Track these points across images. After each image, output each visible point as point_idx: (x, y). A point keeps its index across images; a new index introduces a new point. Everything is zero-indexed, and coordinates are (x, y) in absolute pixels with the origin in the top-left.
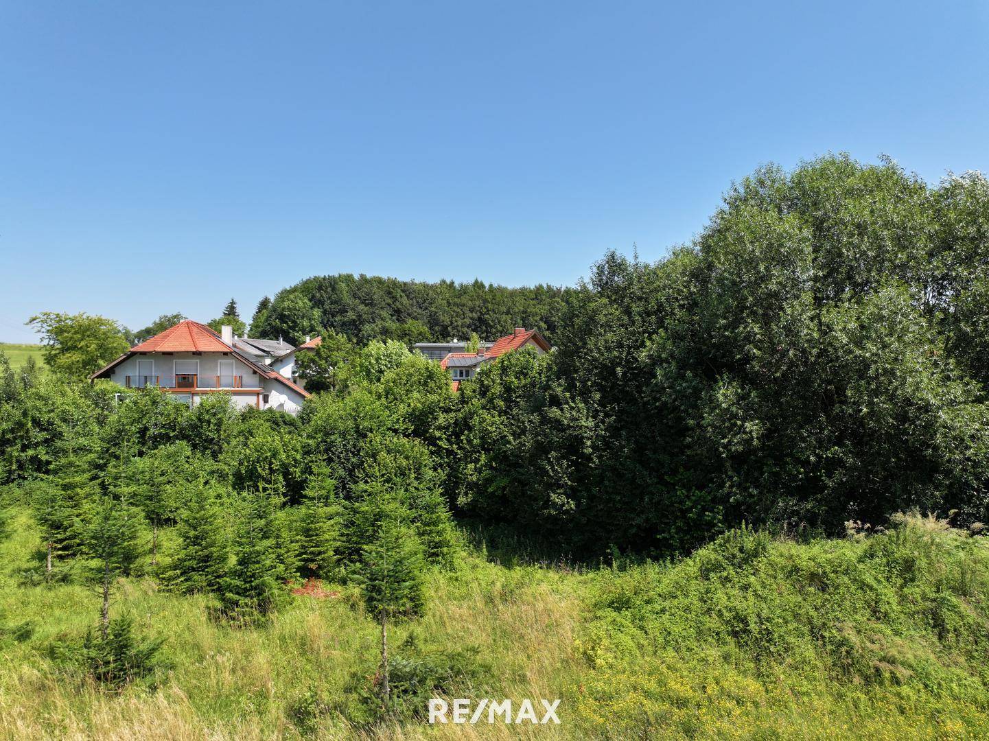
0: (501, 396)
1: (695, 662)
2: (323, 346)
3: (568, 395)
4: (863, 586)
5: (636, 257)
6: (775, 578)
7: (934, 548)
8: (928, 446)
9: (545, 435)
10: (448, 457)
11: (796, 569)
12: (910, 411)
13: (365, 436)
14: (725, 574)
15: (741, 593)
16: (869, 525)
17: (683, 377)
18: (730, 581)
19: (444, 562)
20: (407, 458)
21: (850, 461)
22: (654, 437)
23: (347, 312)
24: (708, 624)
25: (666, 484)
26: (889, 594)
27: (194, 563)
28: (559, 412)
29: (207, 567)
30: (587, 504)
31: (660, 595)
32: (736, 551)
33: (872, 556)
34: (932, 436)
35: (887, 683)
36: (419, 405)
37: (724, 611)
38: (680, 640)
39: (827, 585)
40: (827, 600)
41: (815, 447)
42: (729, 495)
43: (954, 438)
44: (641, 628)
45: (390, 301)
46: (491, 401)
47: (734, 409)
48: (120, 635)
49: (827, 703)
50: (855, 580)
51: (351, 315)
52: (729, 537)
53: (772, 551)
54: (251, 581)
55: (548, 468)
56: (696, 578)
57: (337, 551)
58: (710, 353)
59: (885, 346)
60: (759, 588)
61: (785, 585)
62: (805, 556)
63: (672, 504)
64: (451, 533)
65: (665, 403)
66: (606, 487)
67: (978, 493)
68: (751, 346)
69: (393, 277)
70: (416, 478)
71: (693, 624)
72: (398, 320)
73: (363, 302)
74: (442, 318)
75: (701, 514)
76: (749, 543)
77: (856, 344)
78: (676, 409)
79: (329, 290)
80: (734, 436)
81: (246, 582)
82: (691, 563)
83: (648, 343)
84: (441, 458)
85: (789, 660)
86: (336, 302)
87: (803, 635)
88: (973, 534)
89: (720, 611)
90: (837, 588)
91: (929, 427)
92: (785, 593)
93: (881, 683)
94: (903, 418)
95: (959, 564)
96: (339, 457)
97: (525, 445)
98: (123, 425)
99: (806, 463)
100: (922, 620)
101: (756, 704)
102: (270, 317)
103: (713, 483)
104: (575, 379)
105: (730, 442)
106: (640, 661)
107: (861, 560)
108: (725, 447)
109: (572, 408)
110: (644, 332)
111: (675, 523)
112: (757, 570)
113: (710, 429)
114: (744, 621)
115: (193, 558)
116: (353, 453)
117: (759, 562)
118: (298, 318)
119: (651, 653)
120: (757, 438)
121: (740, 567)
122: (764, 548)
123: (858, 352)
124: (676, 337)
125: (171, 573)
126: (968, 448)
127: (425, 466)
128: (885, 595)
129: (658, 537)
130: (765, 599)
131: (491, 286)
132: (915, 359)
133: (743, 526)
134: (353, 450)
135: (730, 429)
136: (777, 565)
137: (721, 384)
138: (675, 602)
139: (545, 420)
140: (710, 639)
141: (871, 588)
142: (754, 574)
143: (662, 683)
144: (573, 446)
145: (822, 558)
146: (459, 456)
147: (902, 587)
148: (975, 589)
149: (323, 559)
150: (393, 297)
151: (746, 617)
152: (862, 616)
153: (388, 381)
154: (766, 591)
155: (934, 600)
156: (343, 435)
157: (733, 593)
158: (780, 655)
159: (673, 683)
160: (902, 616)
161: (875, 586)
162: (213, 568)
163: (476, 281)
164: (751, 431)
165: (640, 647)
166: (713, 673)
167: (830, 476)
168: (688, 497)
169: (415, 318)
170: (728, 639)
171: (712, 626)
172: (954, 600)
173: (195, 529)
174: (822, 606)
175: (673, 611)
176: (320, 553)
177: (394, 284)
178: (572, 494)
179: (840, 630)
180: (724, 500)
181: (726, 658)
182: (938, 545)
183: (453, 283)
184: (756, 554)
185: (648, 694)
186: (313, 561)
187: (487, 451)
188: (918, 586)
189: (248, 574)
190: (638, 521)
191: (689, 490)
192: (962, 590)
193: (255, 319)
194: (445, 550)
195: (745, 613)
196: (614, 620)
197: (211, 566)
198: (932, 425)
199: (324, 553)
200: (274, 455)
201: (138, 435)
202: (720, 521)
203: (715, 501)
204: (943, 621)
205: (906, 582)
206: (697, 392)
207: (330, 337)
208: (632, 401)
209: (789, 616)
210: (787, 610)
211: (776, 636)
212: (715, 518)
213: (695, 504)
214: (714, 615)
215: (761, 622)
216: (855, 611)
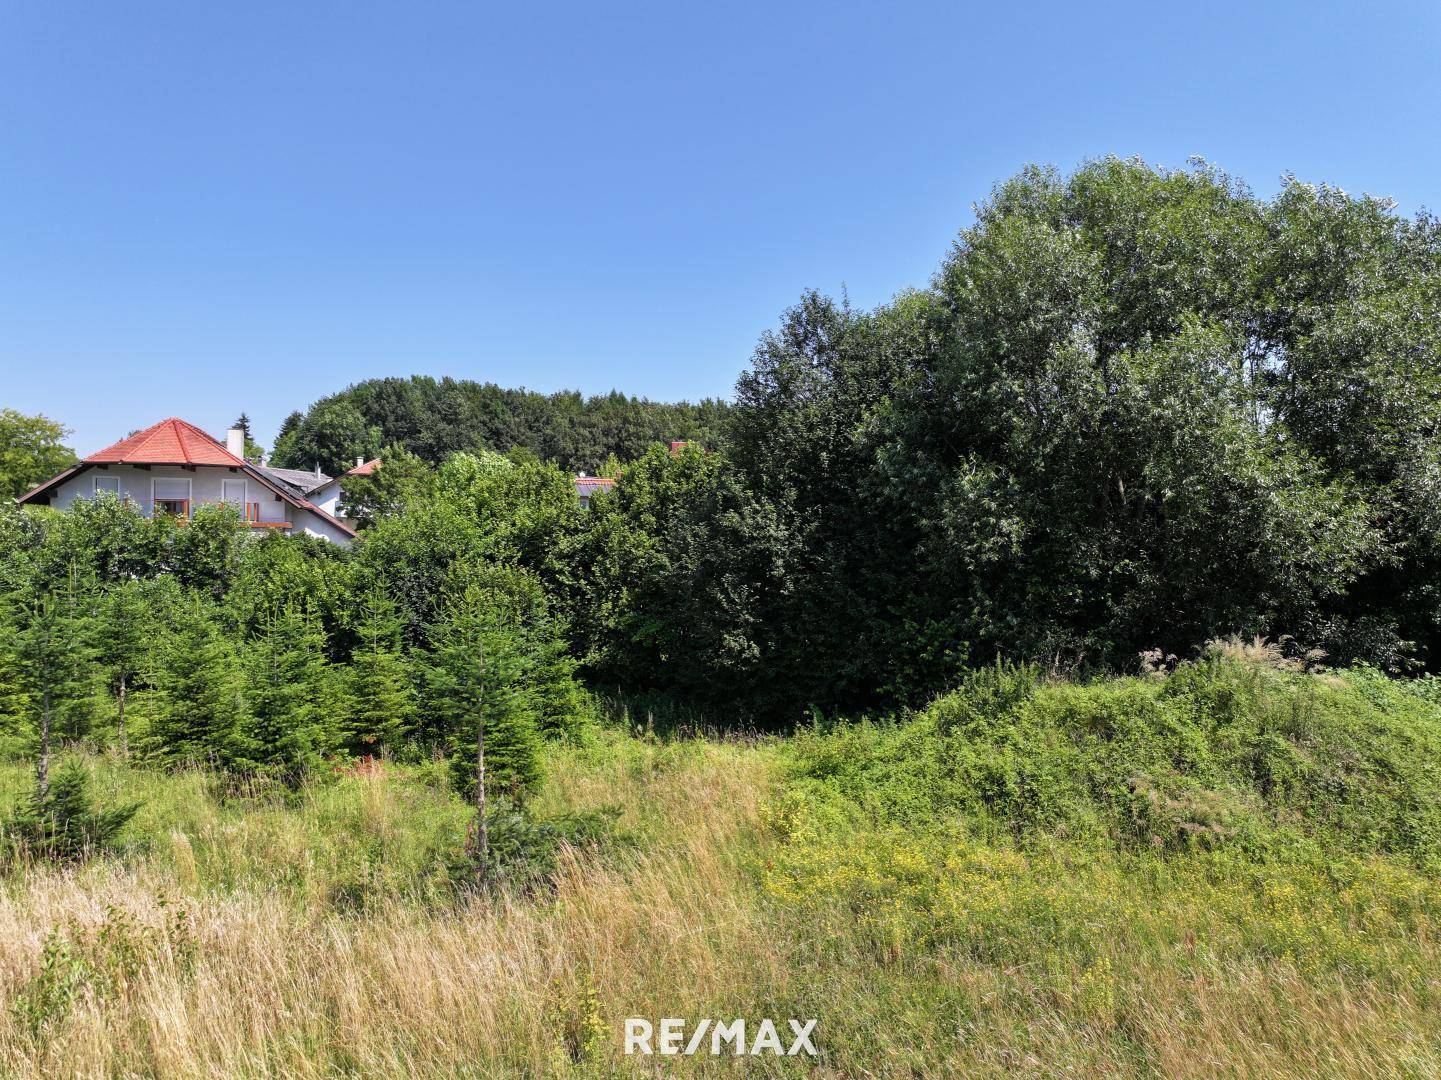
0: (651, 509)
2: (383, 470)
3: (750, 493)
4: (1163, 730)
5: (846, 304)
6: (1043, 726)
8: (1255, 545)
9: (717, 553)
10: (573, 597)
11: (1072, 713)
12: (1230, 497)
13: (445, 566)
14: (972, 725)
15: (995, 748)
16: (1173, 656)
17: (914, 462)
18: (980, 735)
19: (566, 735)
20: (511, 593)
21: (1146, 578)
22: (872, 549)
23: (420, 432)
24: (949, 790)
25: (891, 618)
26: (1197, 738)
27: (184, 727)
28: (737, 517)
29: (205, 733)
30: (777, 650)
31: (881, 759)
32: (989, 696)
33: (1175, 692)
34: (1260, 533)
35: (1194, 849)
36: (529, 523)
37: (972, 771)
38: (909, 812)
39: (1114, 730)
40: (1114, 750)
41: (1098, 556)
42: (978, 626)
43: (1289, 533)
44: (856, 798)
45: (485, 418)
46: (636, 516)
47: (985, 501)
48: (68, 794)
50: (1153, 723)
51: (426, 437)
52: (977, 680)
53: (1039, 693)
54: (275, 740)
55: (720, 596)
56: (932, 734)
57: (407, 720)
58: (953, 426)
60: (1020, 740)
61: (1057, 736)
62: (1083, 697)
63: (899, 643)
64: (576, 694)
65: (889, 499)
66: (804, 623)
67: (1314, 624)
68: (1010, 412)
69: (492, 383)
70: (524, 624)
71: (926, 791)
72: (496, 445)
73: (444, 419)
74: (562, 444)
75: (940, 652)
76: (1007, 683)
78: (903, 506)
79: (393, 398)
80: (986, 539)
81: (267, 742)
82: (925, 717)
83: (866, 416)
84: (563, 599)
85: (1062, 828)
86: (403, 418)
87: (1081, 795)
89: (966, 771)
90: (1128, 733)
91: (1255, 519)
92: (1056, 745)
93: (1186, 850)
94: (1220, 506)
95: (1290, 701)
96: (408, 595)
97: (687, 568)
98: (72, 547)
99: (1085, 581)
100: (1241, 771)
102: (302, 438)
103: (956, 610)
104: (761, 471)
105: (979, 549)
106: (853, 836)
107: (1160, 697)
108: (971, 554)
109: (756, 512)
110: (862, 401)
111: (902, 670)
112: (1018, 718)
113: (952, 532)
114: (1000, 782)
115: (182, 719)
116: (430, 589)
117: (1020, 707)
118: (345, 440)
120: (1018, 542)
121: (994, 716)
122: (1028, 690)
123: (1157, 411)
124: (905, 405)
125: (149, 740)
127: (538, 606)
128: (1193, 741)
129: (878, 690)
130: (1029, 754)
131: (634, 399)
133: (998, 661)
134: (429, 584)
135: (980, 531)
136: (1045, 710)
137: (966, 466)
138: (903, 765)
139: (716, 531)
140: (952, 808)
141: (1174, 732)
142: (1013, 723)
144: (756, 566)
145: (1108, 698)
146: (588, 597)
147: (1214, 730)
148: (1311, 731)
149: (384, 730)
150: (491, 412)
151: (1002, 776)
152: (1162, 767)
153: (482, 491)
154: (1030, 743)
155: (1256, 745)
156: (414, 562)
157: (984, 748)
158: (1049, 822)
160: (1214, 767)
161: (1179, 729)
162: (215, 735)
163: (613, 394)
164: (1010, 532)
165: (851, 820)
166: (955, 847)
167: (1117, 600)
168: (920, 631)
169: (522, 444)
170: (978, 807)
171: (954, 791)
172: (1282, 743)
173: (186, 676)
174: (1107, 758)
175: (899, 776)
176: (380, 720)
177: (494, 391)
178: (756, 635)
179: (1131, 786)
180: (972, 635)
181: (974, 831)
183: (578, 395)
184: (1016, 698)
186: (368, 731)
187: (631, 586)
188: (1236, 728)
189: (270, 729)
190: (849, 669)
191: (922, 622)
192: (1294, 731)
193: (278, 444)
194: (568, 718)
195: (1000, 771)
196: (816, 790)
197: (211, 731)
199: (387, 720)
200: (311, 590)
201: (95, 563)
202: (964, 662)
203: (958, 635)
204: (1269, 770)
205: (1220, 724)
206: (933, 484)
207: (395, 456)
208: (844, 499)
209: (1062, 772)
210: (1058, 765)
211: (1043, 797)
212: (958, 659)
213: (931, 640)
214: (957, 778)
215: (1023, 782)
216: (1152, 760)
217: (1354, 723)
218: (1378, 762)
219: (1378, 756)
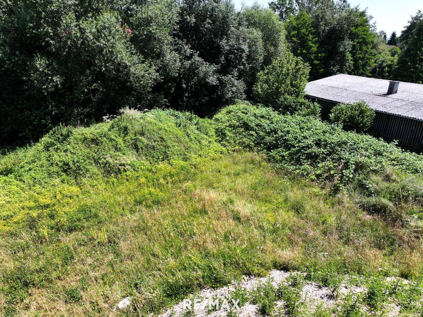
1: (50, 187)
4: (111, 140)
6: (78, 144)
7: (133, 120)
8: (128, 82)
11: (86, 139)
12: (121, 67)
14: (56, 147)
15: (64, 154)
16: (111, 115)
17: (15, 54)
18: (59, 149)
21: (101, 89)
24: (52, 170)
26: (120, 140)
31: (27, 163)
32: (59, 136)
33: (113, 128)
34: (129, 78)
35: (122, 172)
37: (59, 163)
38: (41, 180)
39: (98, 143)
40: (99, 148)
41: (86, 85)
42: (52, 111)
43: (136, 77)
44: (21, 180)
47: (46, 71)
49: (104, 185)
50: (108, 138)
52: (55, 130)
53: (75, 133)
56: (43, 151)
58: (27, 41)
59: (108, 41)
60: (72, 149)
61: (82, 146)
62: (88, 133)
63: (24, 119)
65: (7, 69)
68: (49, 39)
71: (45, 172)
75: (39, 122)
76: (65, 131)
77: (96, 39)
78: (14, 71)
80: (49, 84)
82: (39, 145)
85: (88, 175)
87: (92, 164)
88: (145, 112)
89: (57, 163)
90: (102, 143)
91: (128, 74)
92: (83, 149)
94: (118, 71)
95: (141, 124)
99: (83, 92)
100: (131, 147)
101: (77, 196)
103: (43, 106)
105: (47, 87)
106: (23, 195)
107: (109, 130)
108: (45, 89)
111: (27, 127)
112: (70, 142)
113: (36, 81)
114: (68, 165)
117: (70, 139)
119: (28, 190)
120: (60, 84)
121: (62, 142)
122: (71, 133)
123: (98, 43)
126: (141, 81)
128: (119, 142)
129: (20, 135)
130: (75, 154)
132: (120, 46)
133: (61, 125)
135: (46, 81)
136: (78, 138)
137: (37, 58)
138: (35, 164)
140: (54, 176)
141: (114, 140)
142: (69, 144)
143: (36, 201)
145: (95, 132)
147: (124, 137)
148: (146, 132)
151: (68, 163)
152: (112, 151)
154: (75, 150)
155: (134, 139)
157: (61, 154)
158: (84, 174)
159: (41, 199)
160: (125, 148)
161: (115, 139)
164: (57, 81)
165: (22, 189)
166: (57, 190)
167: (94, 96)
168: (32, 115)
170: (63, 173)
171: (54, 170)
172: (140, 138)
174: (97, 151)
175: (35, 168)
179: (105, 159)
180: (50, 114)
181: (63, 181)
182: (135, 119)
184: (68, 136)
185: (30, 209)
188: (129, 136)
190: (7, 129)
191: (31, 111)
192: (142, 134)
196: (5, 181)
198: (129, 73)
202: (49, 123)
203: (45, 114)
204: (138, 146)
205: (125, 135)
206: (24, 62)
209: (85, 158)
210: (84, 156)
211: (82, 167)
212: (47, 122)
213: (36, 117)
214: (54, 166)
215: (75, 163)
216: (109, 150)
217: (155, 128)
218: (161, 138)
219: (161, 136)
